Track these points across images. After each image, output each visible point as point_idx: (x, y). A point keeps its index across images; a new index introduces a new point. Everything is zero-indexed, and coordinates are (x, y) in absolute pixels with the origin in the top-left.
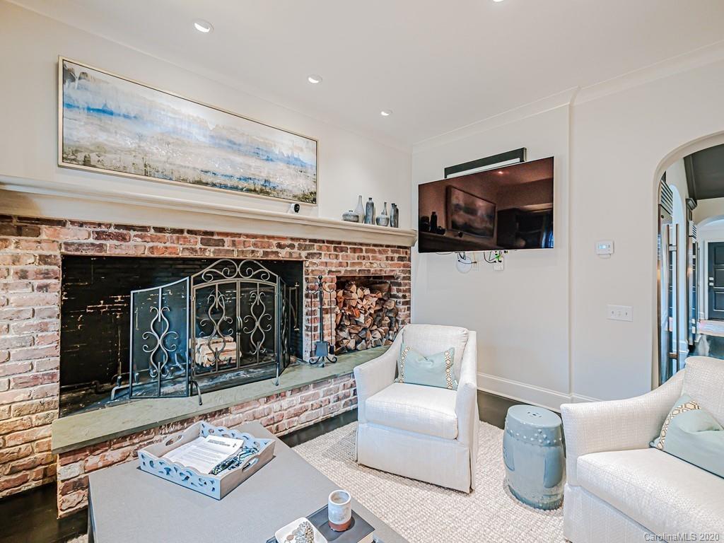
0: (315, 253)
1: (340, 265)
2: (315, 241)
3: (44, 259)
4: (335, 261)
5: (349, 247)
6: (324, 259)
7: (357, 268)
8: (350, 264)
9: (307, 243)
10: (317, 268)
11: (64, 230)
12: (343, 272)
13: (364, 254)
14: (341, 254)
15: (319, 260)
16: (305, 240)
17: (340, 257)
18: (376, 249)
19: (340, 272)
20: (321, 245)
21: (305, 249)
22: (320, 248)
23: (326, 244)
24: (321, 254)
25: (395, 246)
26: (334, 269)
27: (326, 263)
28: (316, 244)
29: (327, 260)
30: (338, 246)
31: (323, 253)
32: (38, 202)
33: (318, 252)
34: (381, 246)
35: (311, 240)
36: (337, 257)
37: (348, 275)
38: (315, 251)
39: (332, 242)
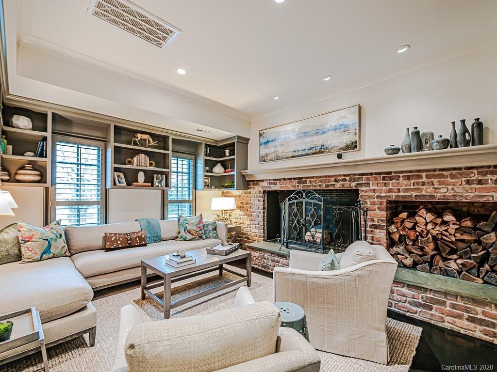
0: (363, 183)
1: (390, 191)
2: (363, 174)
3: (260, 192)
4: (384, 188)
5: (401, 175)
6: (372, 187)
7: (414, 194)
8: (404, 190)
9: (357, 177)
10: (366, 194)
11: (263, 183)
12: (394, 197)
13: (424, 179)
14: (391, 182)
15: (367, 188)
16: (355, 175)
17: (391, 185)
18: (445, 173)
19: (390, 197)
20: (369, 176)
21: (354, 181)
22: (368, 179)
23: (374, 176)
24: (369, 184)
25: (482, 167)
26: (383, 194)
27: (374, 190)
28: (364, 177)
29: (375, 187)
30: (388, 176)
31: (371, 183)
32: (256, 176)
33: (366, 182)
34: (460, 169)
35: (359, 175)
36: (385, 185)
37: (401, 199)
38: (364, 182)
39: (380, 174)
